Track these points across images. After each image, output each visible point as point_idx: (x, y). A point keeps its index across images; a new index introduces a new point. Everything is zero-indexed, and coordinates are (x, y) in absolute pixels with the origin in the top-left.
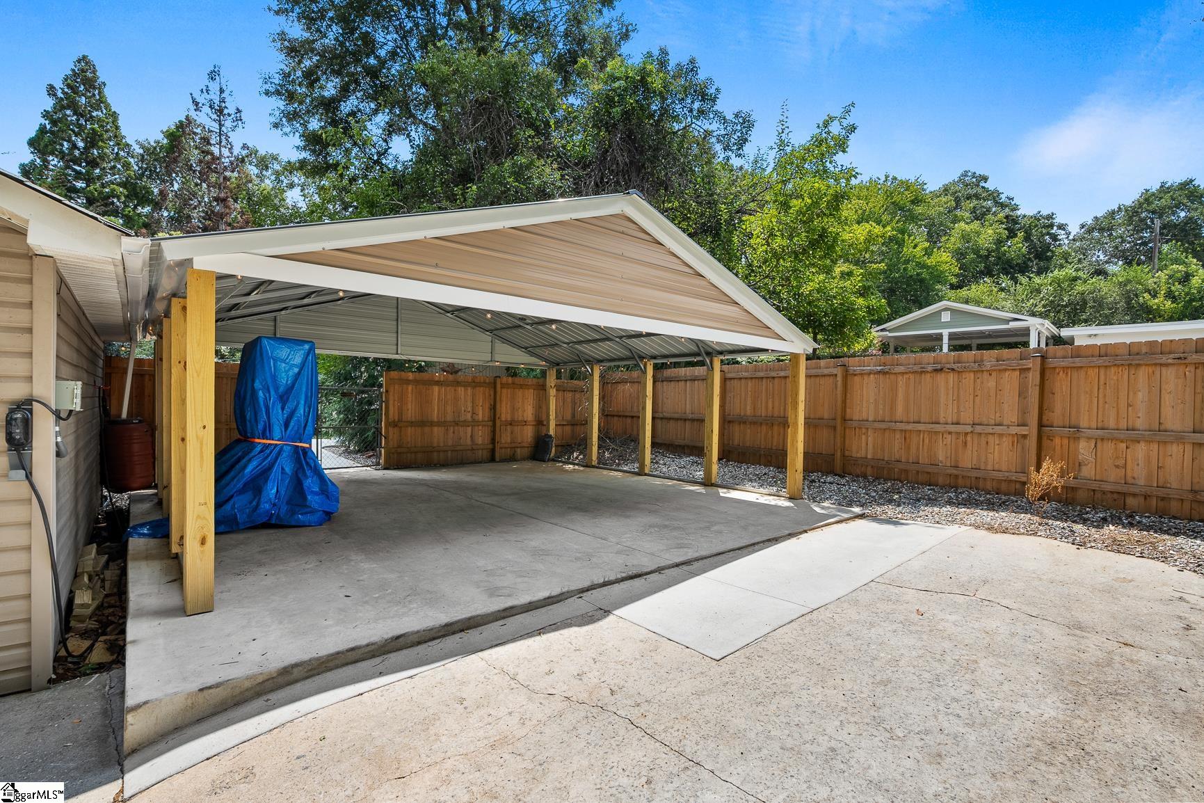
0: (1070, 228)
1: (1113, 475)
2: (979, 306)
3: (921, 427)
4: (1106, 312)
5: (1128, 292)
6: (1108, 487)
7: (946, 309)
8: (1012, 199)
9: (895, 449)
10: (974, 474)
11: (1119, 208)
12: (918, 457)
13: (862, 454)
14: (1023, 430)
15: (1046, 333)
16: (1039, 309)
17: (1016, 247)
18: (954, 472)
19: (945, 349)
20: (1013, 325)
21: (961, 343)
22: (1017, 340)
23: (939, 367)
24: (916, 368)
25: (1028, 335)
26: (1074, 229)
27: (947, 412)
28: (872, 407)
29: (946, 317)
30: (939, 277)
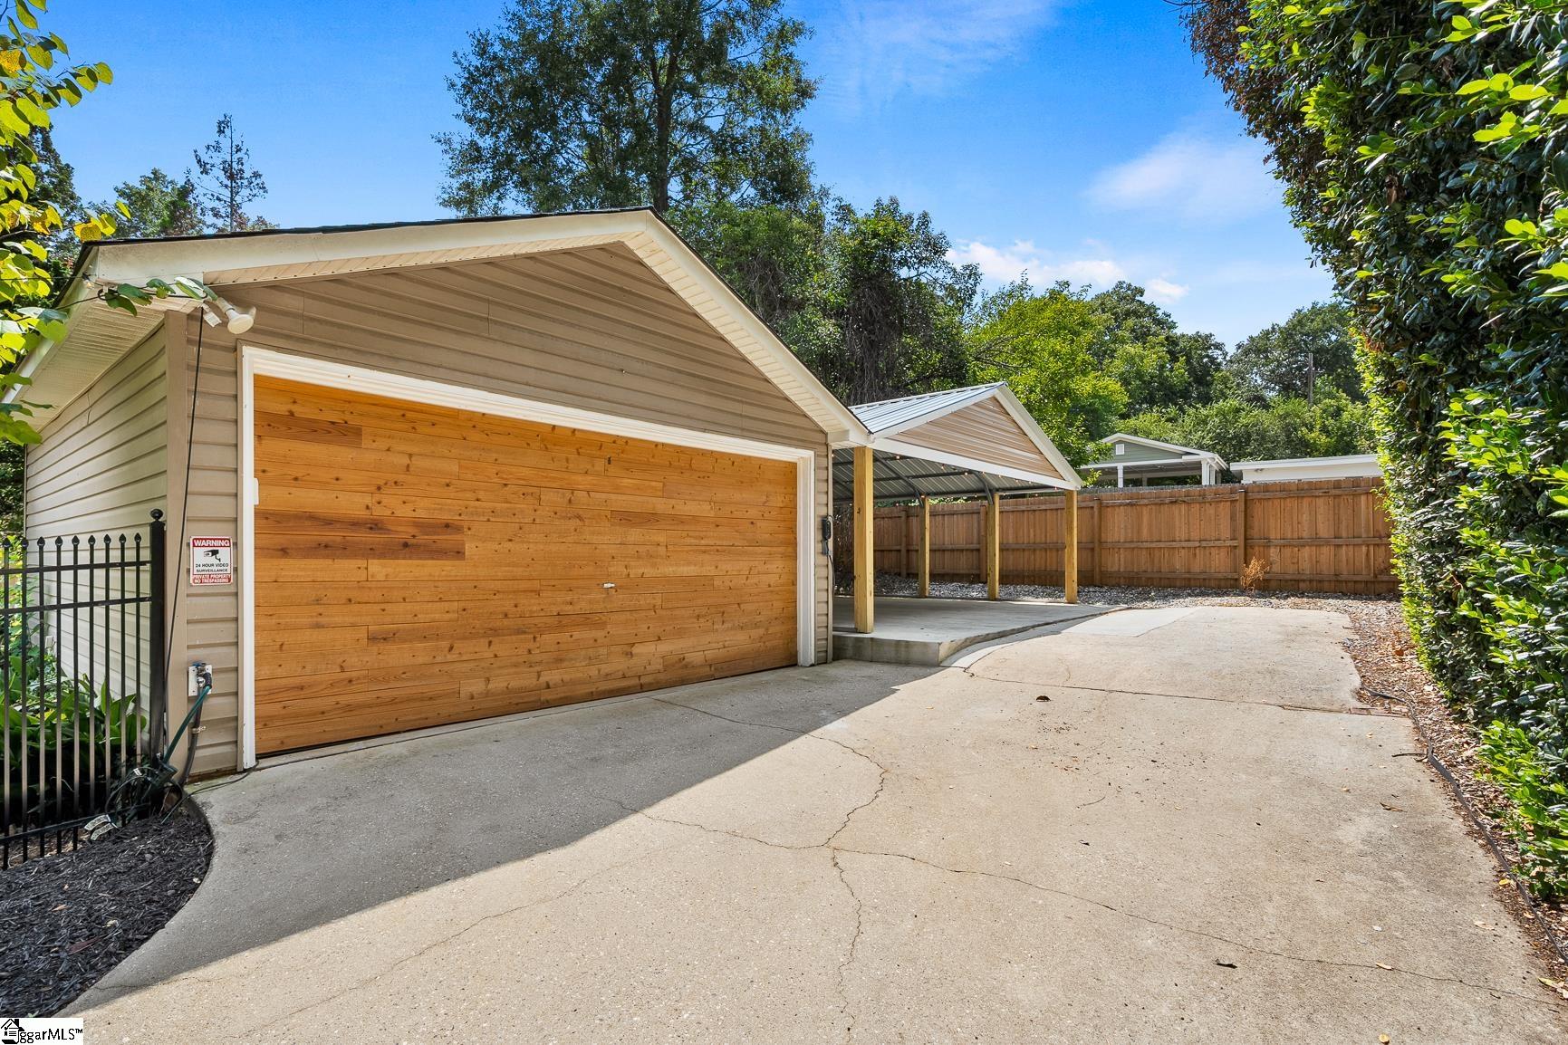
0: (1227, 349)
1: (1291, 569)
2: (1148, 437)
3: (1162, 545)
4: (1270, 445)
5: (1287, 425)
6: (1288, 577)
7: (1120, 442)
8: (1169, 316)
9: (1142, 563)
10: (1202, 576)
11: (1273, 328)
12: (1160, 568)
13: (1115, 568)
14: (1235, 543)
15: (1216, 467)
16: (1207, 441)
17: (1179, 373)
18: (1187, 576)
19: (1121, 484)
20: (1186, 459)
21: (1135, 478)
22: (1188, 476)
23: (1174, 499)
24: (1157, 501)
25: (1200, 468)
26: (1231, 350)
27: (1181, 533)
28: (1123, 531)
29: (1120, 450)
30: (1108, 406)
